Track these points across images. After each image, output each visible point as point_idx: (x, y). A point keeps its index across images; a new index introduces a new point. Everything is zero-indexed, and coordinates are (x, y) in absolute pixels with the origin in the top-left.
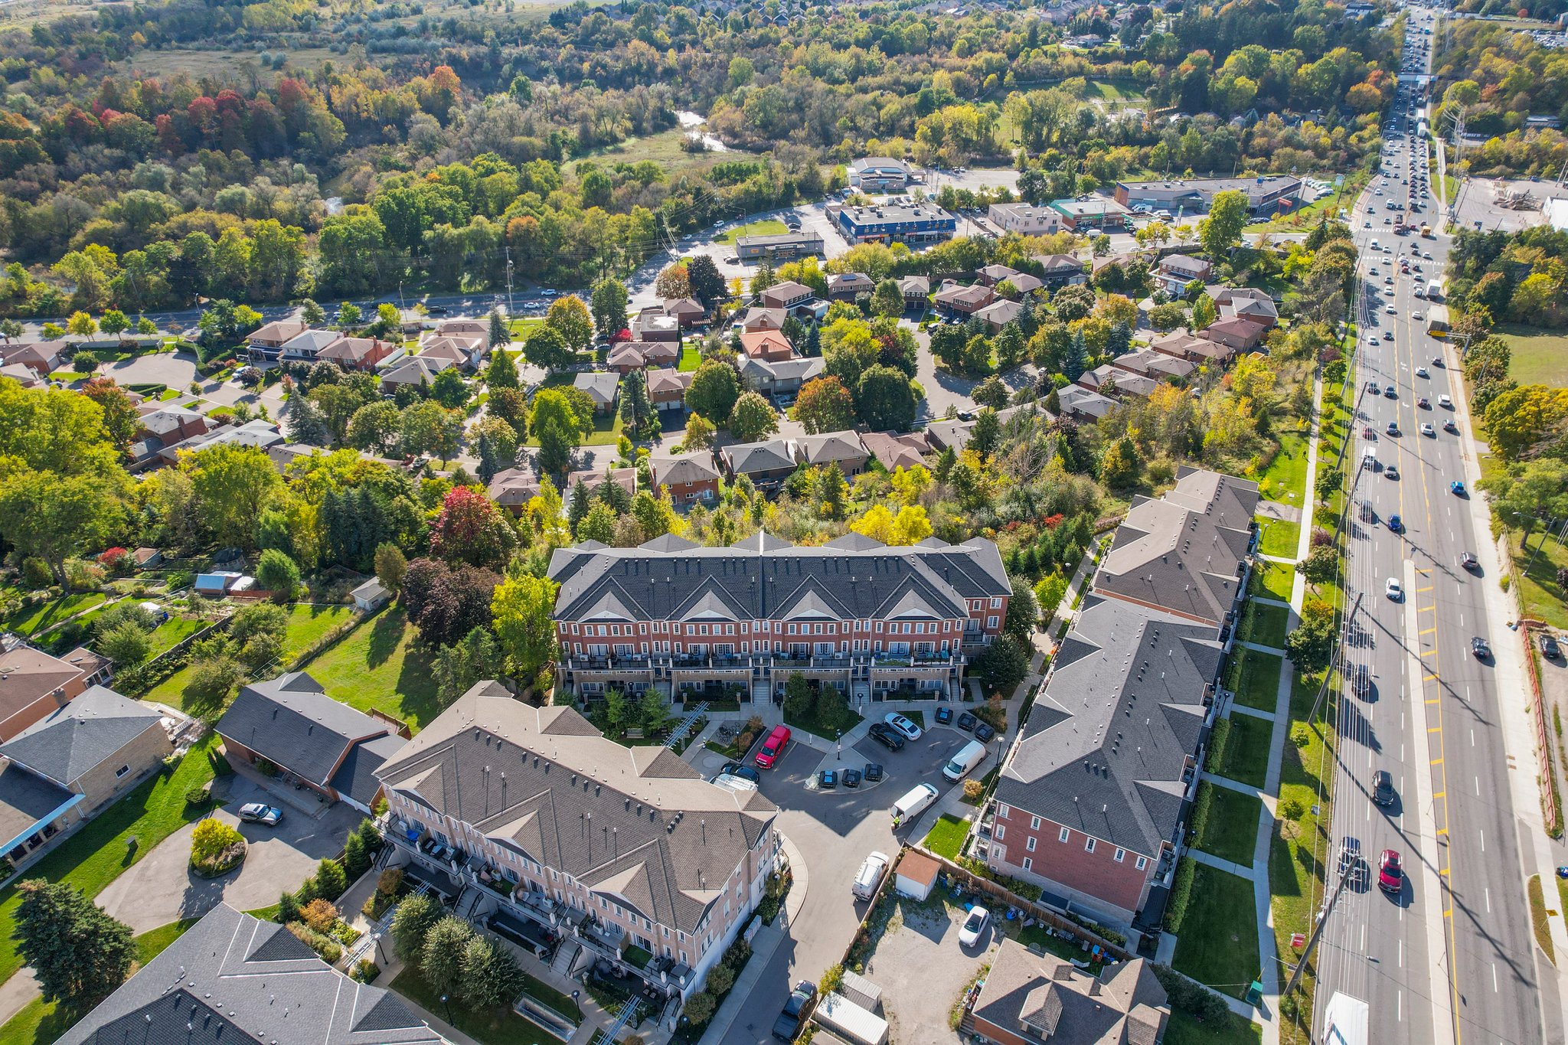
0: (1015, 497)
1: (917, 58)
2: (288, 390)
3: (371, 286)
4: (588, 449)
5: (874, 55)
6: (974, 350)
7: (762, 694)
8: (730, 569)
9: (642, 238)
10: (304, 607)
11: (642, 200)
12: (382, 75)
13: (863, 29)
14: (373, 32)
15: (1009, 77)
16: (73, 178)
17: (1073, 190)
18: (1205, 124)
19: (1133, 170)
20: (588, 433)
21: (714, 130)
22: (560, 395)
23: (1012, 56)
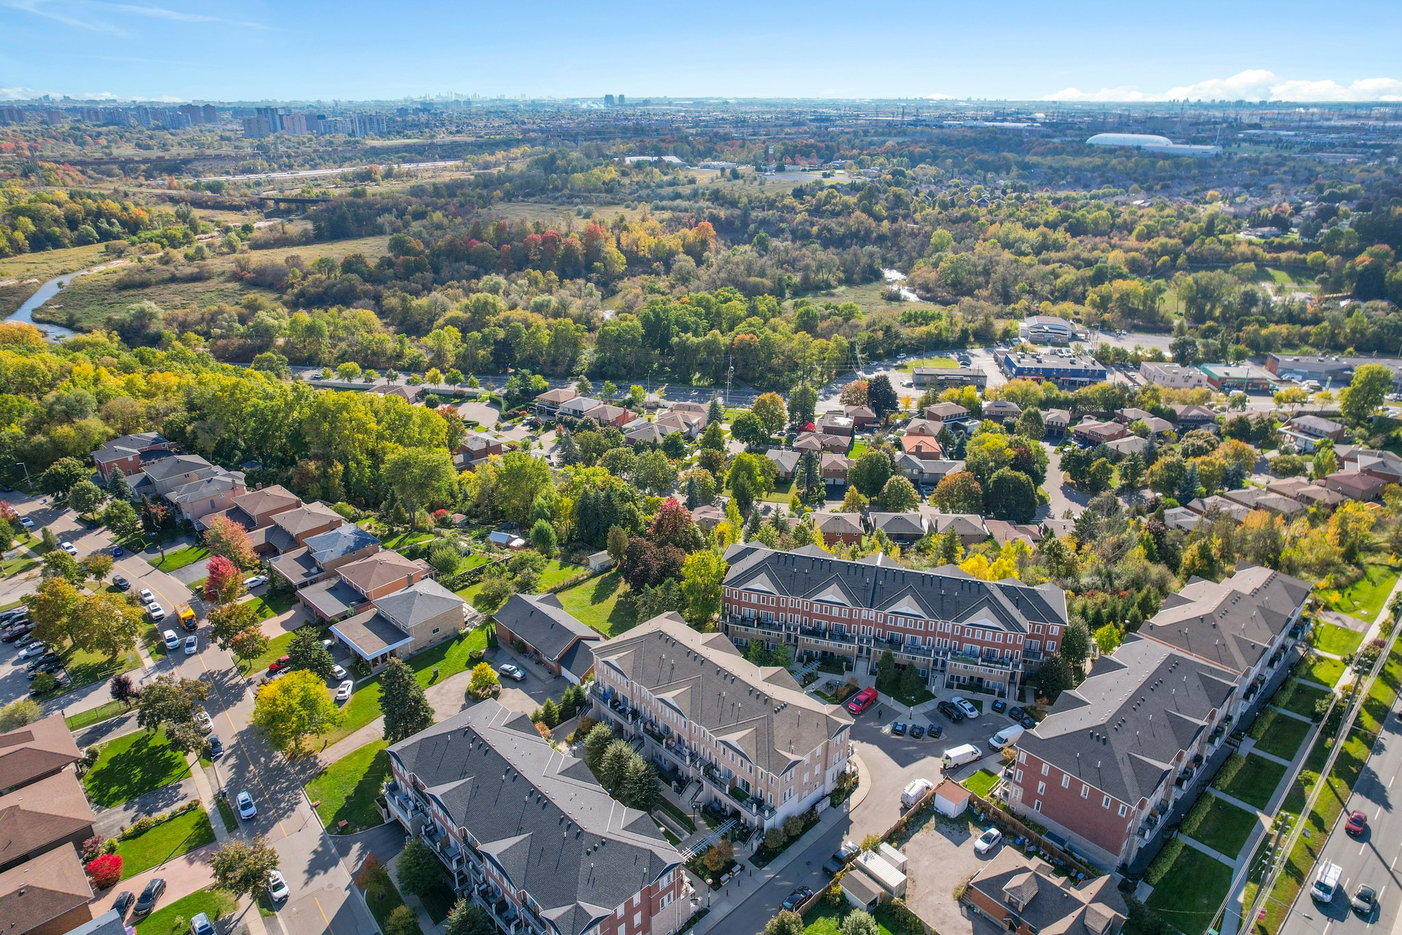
0: (1099, 573)
1: (1098, 239)
2: (559, 435)
3: (628, 373)
4: (767, 504)
5: (1060, 235)
6: (1097, 469)
7: (861, 668)
8: (852, 571)
9: (836, 359)
10: (556, 563)
11: (841, 331)
12: (659, 226)
13: (1053, 213)
14: (658, 195)
15: (1182, 259)
16: (442, 283)
17: (1224, 356)
18: (1376, 310)
19: (1289, 344)
20: (769, 491)
21: (912, 285)
22: (753, 459)
23: (1188, 242)
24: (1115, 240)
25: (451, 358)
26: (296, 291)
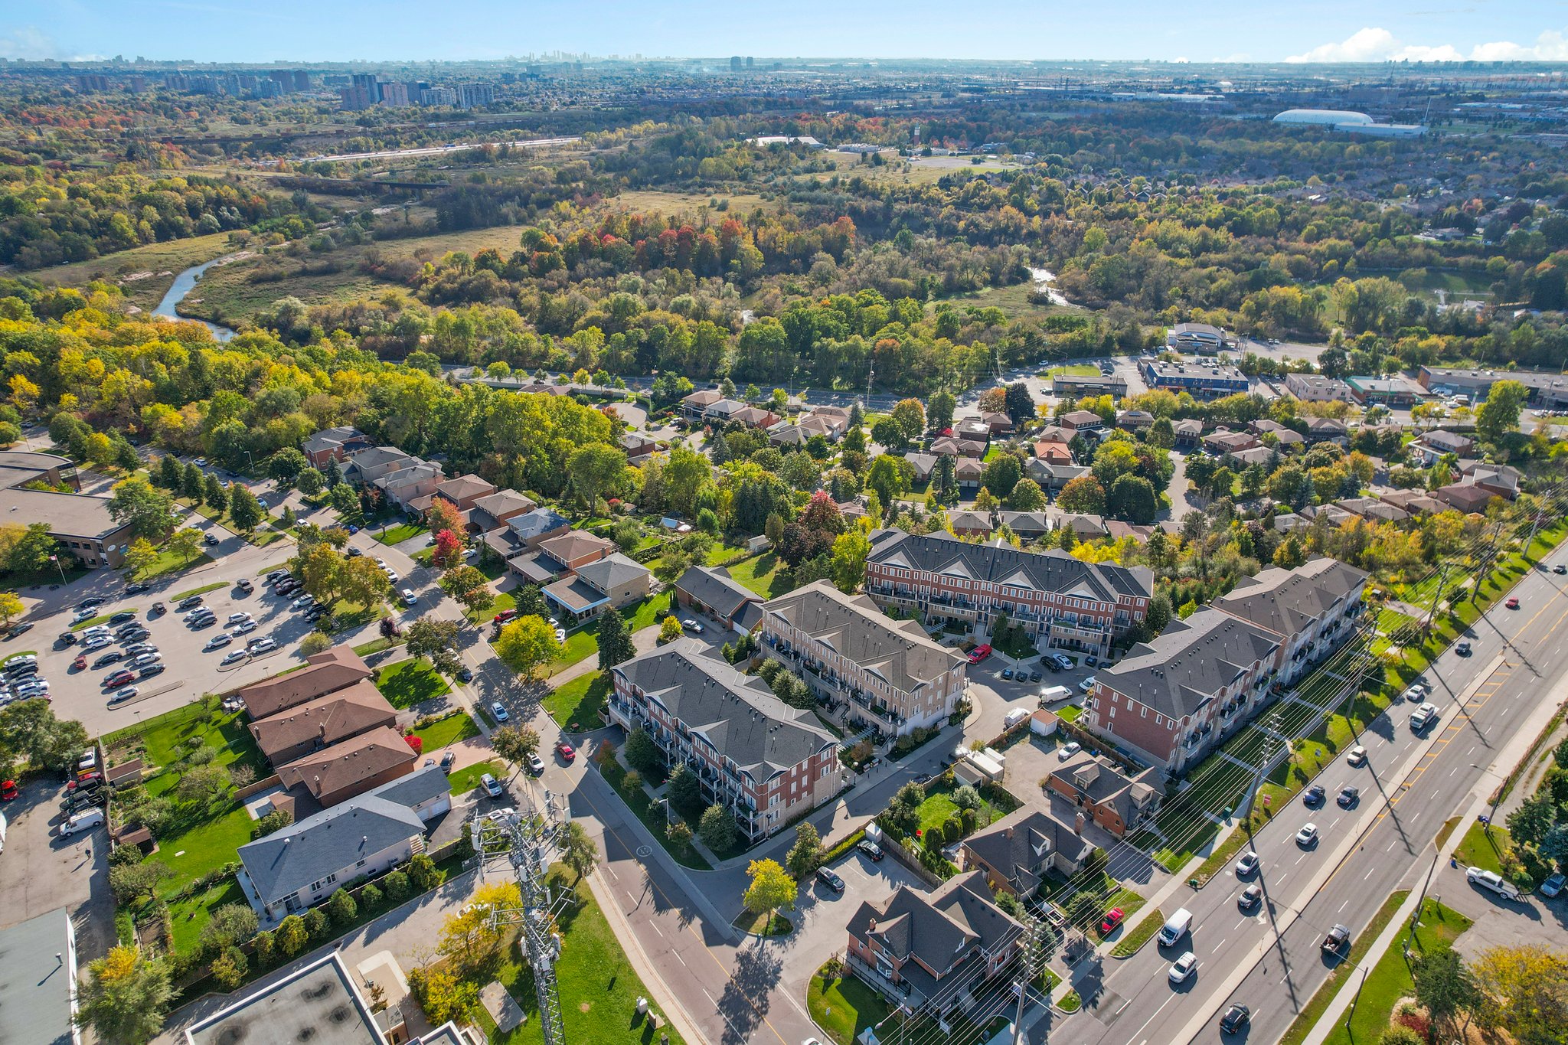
2: (707, 436)
3: (770, 376)
4: (905, 502)
5: (1222, 235)
6: (1218, 477)
7: (980, 630)
8: (976, 551)
9: (977, 365)
10: (720, 544)
11: (983, 337)
12: (797, 220)
13: (1216, 210)
14: (794, 184)
15: (1350, 263)
16: (578, 280)
17: (1374, 368)
18: (1550, 321)
19: (1449, 356)
20: (907, 491)
21: (1061, 287)
22: (892, 460)
23: (1359, 244)
24: (1281, 241)
25: (595, 359)
26: (431, 286)
